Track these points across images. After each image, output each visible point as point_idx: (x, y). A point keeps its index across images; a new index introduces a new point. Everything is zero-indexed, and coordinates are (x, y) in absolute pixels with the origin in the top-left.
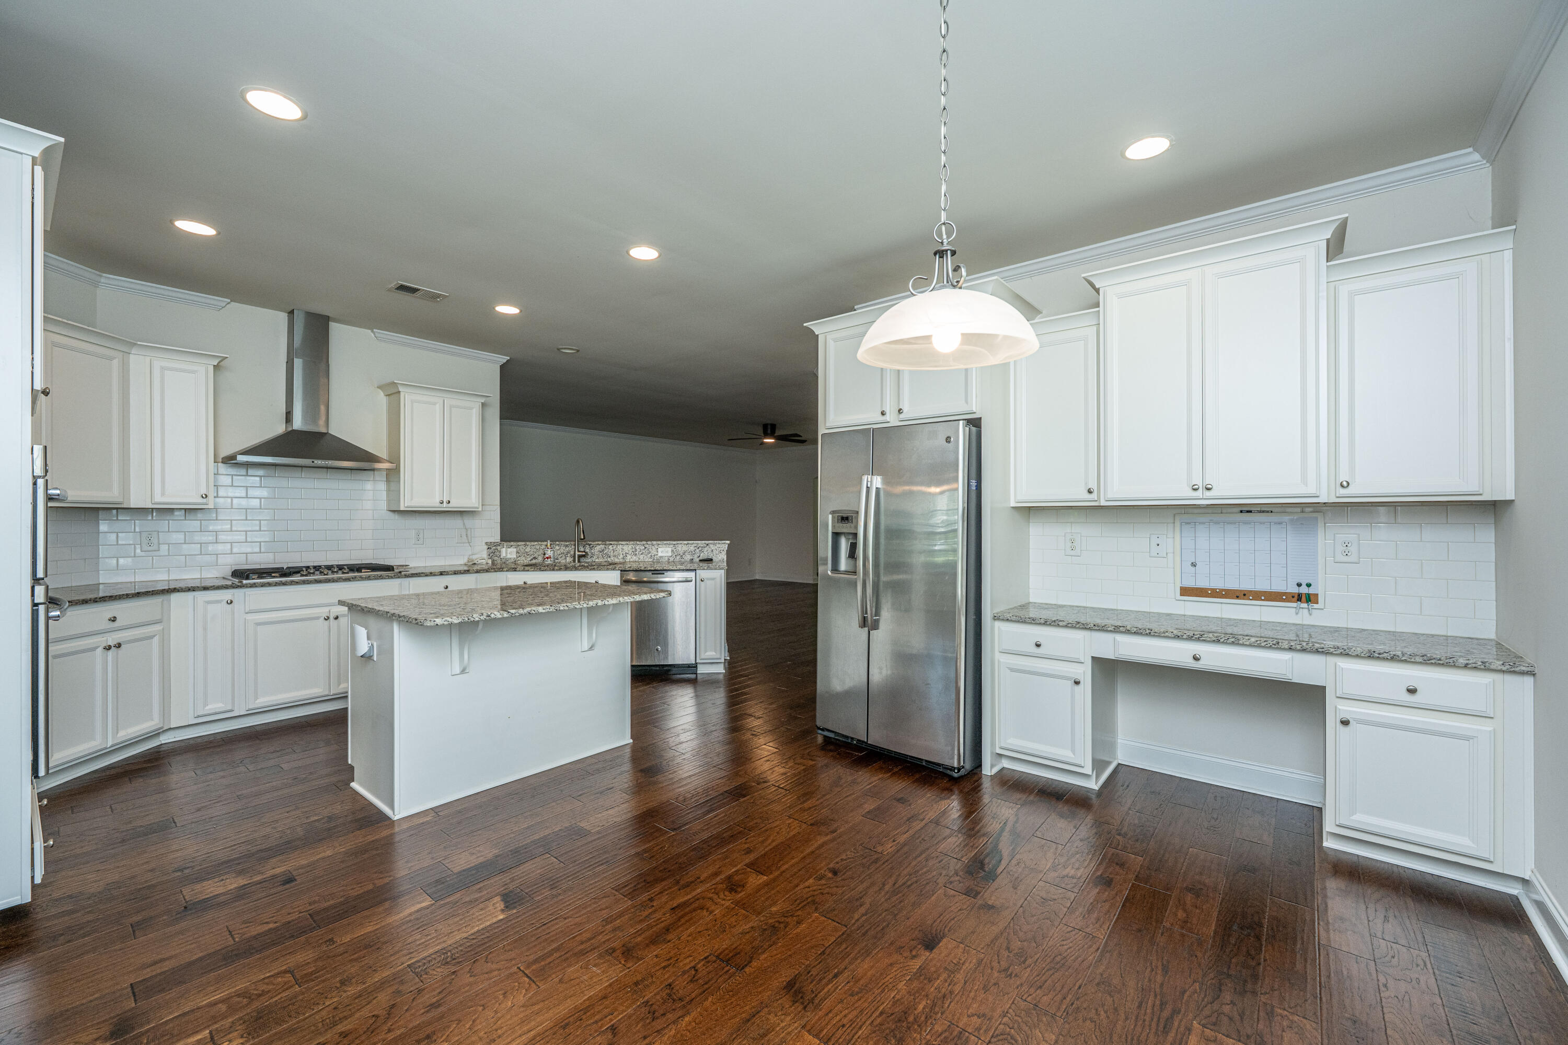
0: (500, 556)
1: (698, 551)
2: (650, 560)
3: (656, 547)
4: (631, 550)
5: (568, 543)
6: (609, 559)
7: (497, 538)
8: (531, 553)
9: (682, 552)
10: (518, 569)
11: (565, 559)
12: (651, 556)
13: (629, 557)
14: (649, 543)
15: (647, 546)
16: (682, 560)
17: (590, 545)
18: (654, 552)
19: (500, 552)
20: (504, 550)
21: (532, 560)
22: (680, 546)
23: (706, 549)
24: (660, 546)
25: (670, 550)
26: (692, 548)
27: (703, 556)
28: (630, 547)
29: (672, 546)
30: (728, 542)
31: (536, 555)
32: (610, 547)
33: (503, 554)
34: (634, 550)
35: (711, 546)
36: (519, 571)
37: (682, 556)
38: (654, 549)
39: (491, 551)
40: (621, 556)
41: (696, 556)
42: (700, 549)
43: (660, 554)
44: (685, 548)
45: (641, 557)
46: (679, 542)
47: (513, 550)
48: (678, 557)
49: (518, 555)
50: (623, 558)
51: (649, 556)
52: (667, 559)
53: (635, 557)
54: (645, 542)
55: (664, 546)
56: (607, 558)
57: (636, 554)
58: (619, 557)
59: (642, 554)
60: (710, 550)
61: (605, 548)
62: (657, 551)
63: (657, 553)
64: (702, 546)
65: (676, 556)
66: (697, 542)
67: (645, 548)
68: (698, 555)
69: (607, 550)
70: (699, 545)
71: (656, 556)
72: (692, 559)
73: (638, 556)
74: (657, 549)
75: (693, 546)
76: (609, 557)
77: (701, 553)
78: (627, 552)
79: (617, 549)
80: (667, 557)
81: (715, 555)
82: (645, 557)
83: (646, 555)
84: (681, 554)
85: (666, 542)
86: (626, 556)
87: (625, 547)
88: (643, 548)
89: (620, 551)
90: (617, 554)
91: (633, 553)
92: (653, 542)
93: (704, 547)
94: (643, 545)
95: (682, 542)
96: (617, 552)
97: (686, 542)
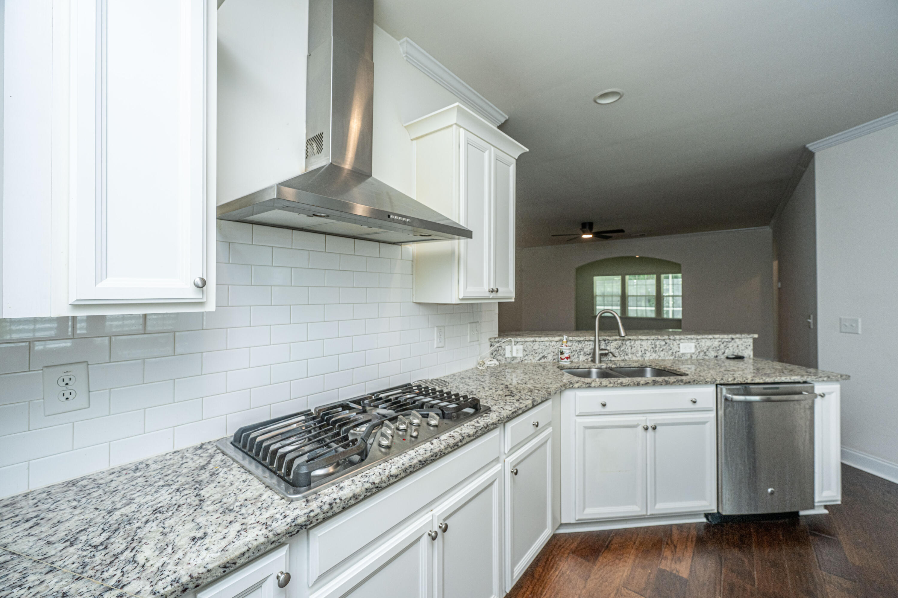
0: (504, 355)
1: (722, 346)
2: (671, 358)
3: (678, 342)
4: (651, 346)
5: (582, 339)
6: (626, 357)
7: (496, 333)
8: (540, 350)
9: (706, 348)
10: (593, 385)
11: (578, 357)
12: (673, 353)
13: (648, 354)
14: (672, 337)
15: (668, 341)
16: (706, 357)
17: (605, 340)
18: (675, 349)
19: (504, 350)
20: (508, 348)
21: (541, 359)
22: (703, 341)
23: (730, 345)
24: (682, 341)
25: (693, 345)
26: (716, 343)
27: (728, 353)
28: (649, 342)
29: (694, 341)
30: (756, 336)
31: (545, 354)
32: (628, 342)
33: (508, 355)
34: (653, 346)
35: (737, 340)
36: (595, 387)
37: (705, 353)
38: (675, 344)
39: (493, 348)
40: (640, 354)
41: (720, 352)
42: (725, 344)
43: (682, 351)
44: (709, 343)
45: (662, 354)
46: (704, 337)
47: (520, 347)
48: (702, 354)
49: (525, 353)
50: (642, 356)
51: (670, 352)
52: (689, 356)
53: (654, 355)
54: (666, 337)
55: (686, 340)
56: (624, 356)
57: (656, 351)
58: (637, 355)
59: (662, 351)
60: (735, 345)
61: (622, 344)
62: (679, 348)
63: (678, 350)
64: (727, 340)
65: (699, 352)
66: (722, 336)
67: (666, 343)
68: (723, 351)
69: (624, 346)
70: (724, 340)
71: (678, 353)
72: (717, 356)
73: (658, 353)
74: (679, 344)
75: (717, 340)
76: (627, 355)
77: (726, 349)
78: (646, 348)
79: (635, 345)
80: (689, 354)
81: (741, 351)
82: (666, 354)
83: (667, 352)
84: (705, 350)
85: (689, 337)
86: (645, 353)
87: (644, 343)
88: (664, 343)
89: (639, 348)
90: (635, 351)
91: (652, 350)
92: (675, 336)
93: (730, 342)
94: (664, 340)
95: (706, 336)
96: (635, 348)
97: (711, 336)
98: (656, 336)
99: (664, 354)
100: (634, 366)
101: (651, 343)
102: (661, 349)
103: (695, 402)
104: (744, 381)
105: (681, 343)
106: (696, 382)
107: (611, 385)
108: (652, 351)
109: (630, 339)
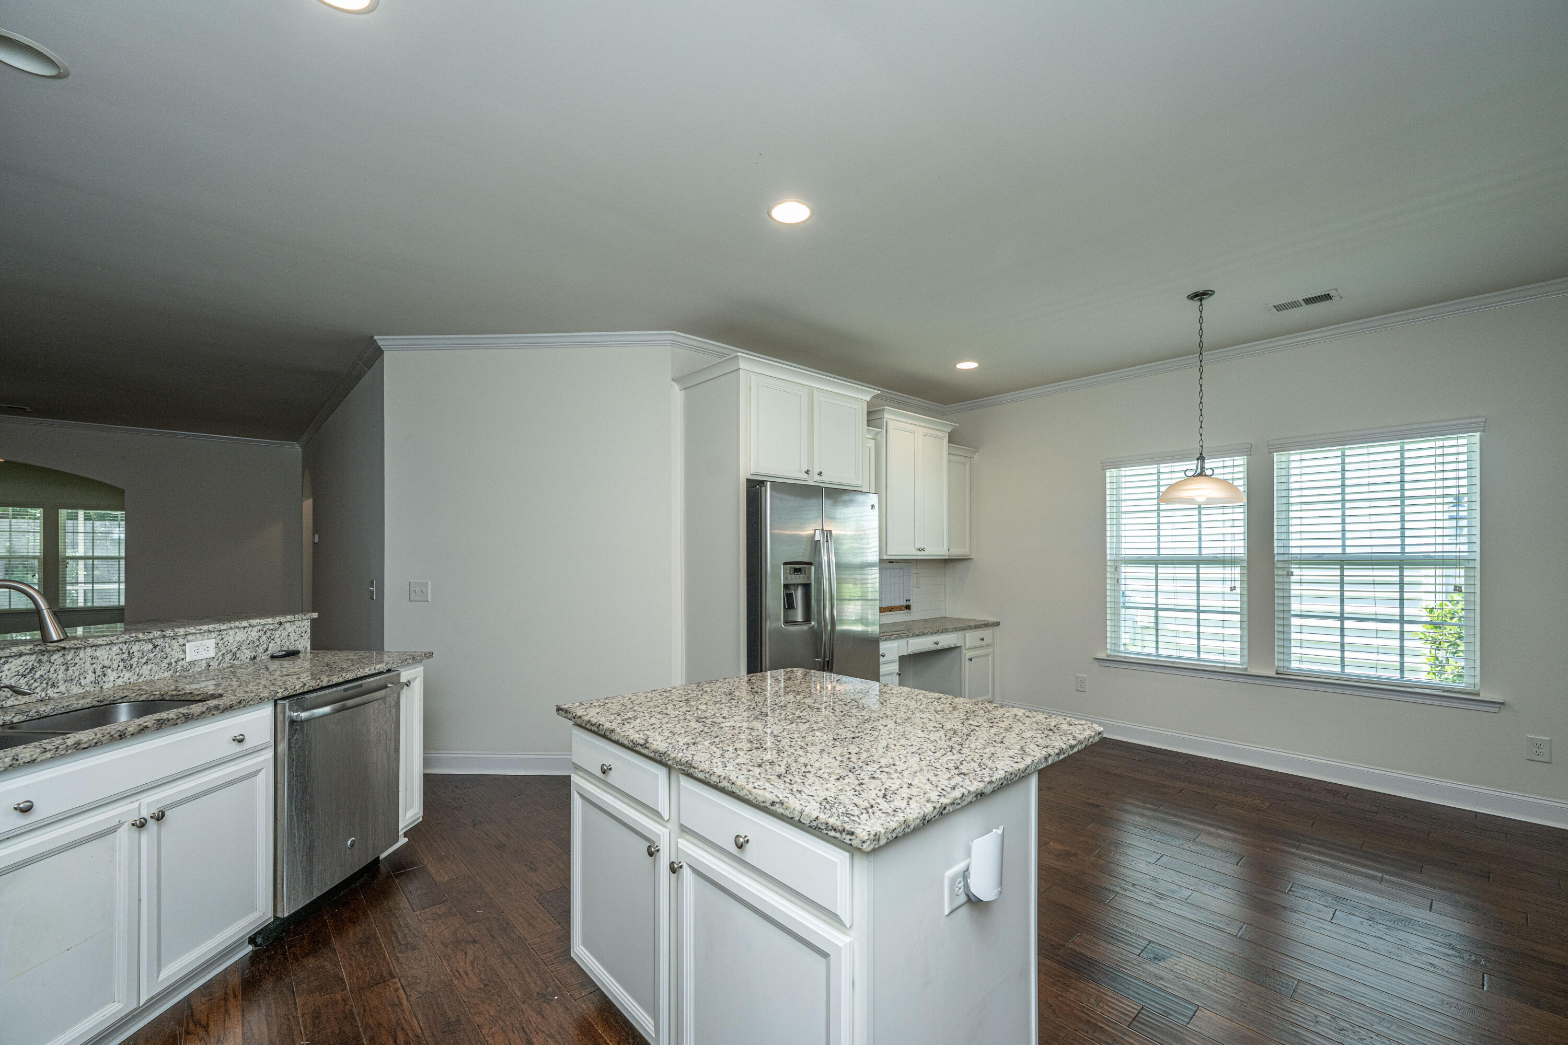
1: (264, 638)
2: (166, 674)
3: (181, 641)
4: (119, 658)
6: (51, 692)
9: (236, 644)
12: (170, 664)
13: (112, 675)
14: (168, 633)
15: (159, 642)
16: (236, 662)
18: (176, 654)
22: (231, 632)
23: (277, 634)
24: (190, 637)
25: (211, 643)
26: (254, 634)
27: (274, 648)
28: (115, 649)
29: (214, 635)
30: (315, 615)
34: (125, 656)
35: (287, 625)
37: (234, 654)
38: (176, 645)
40: (91, 678)
41: (261, 650)
42: (268, 634)
43: (190, 657)
44: (241, 636)
45: (145, 670)
46: (232, 625)
48: (230, 656)
50: (96, 682)
51: (164, 664)
52: (204, 666)
53: (127, 675)
54: (157, 634)
55: (198, 636)
56: (43, 690)
57: (132, 665)
58: (83, 683)
59: (146, 663)
60: (285, 633)
61: (40, 661)
62: (184, 652)
63: (183, 656)
64: (272, 627)
65: (223, 654)
66: (263, 621)
67: (155, 647)
68: (265, 646)
69: (48, 665)
70: (267, 627)
71: (180, 663)
72: (255, 658)
73: (137, 670)
74: (184, 645)
75: (255, 629)
76: (53, 685)
77: (270, 642)
78: (107, 663)
79: (77, 660)
80: (204, 662)
81: (293, 643)
82: (155, 668)
83: (157, 664)
84: (234, 650)
85: (205, 628)
86: (105, 675)
87: (101, 653)
88: (151, 646)
89: (88, 664)
90: (77, 674)
91: (122, 664)
92: (176, 630)
93: (276, 630)
94: (151, 640)
95: (237, 624)
96: (77, 667)
97: (245, 623)
98: (133, 635)
99: (151, 670)
100: (79, 707)
101: (118, 651)
102: (144, 660)
103: (241, 741)
104: (318, 685)
105: (188, 641)
106: (243, 703)
107: (48, 755)
108: (121, 667)
109: (64, 648)
